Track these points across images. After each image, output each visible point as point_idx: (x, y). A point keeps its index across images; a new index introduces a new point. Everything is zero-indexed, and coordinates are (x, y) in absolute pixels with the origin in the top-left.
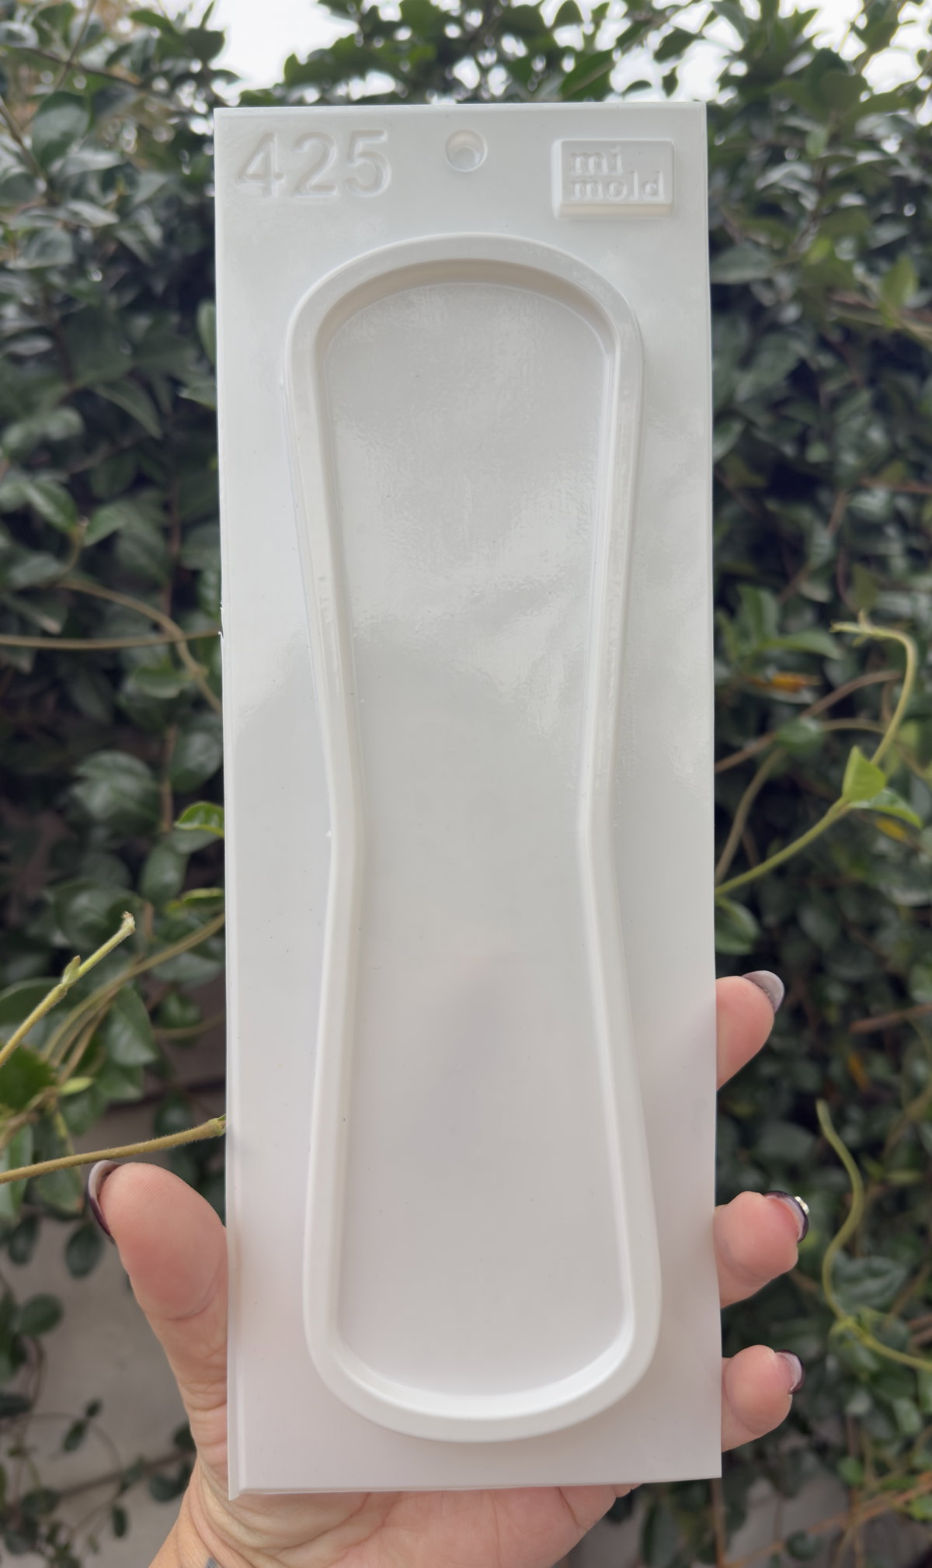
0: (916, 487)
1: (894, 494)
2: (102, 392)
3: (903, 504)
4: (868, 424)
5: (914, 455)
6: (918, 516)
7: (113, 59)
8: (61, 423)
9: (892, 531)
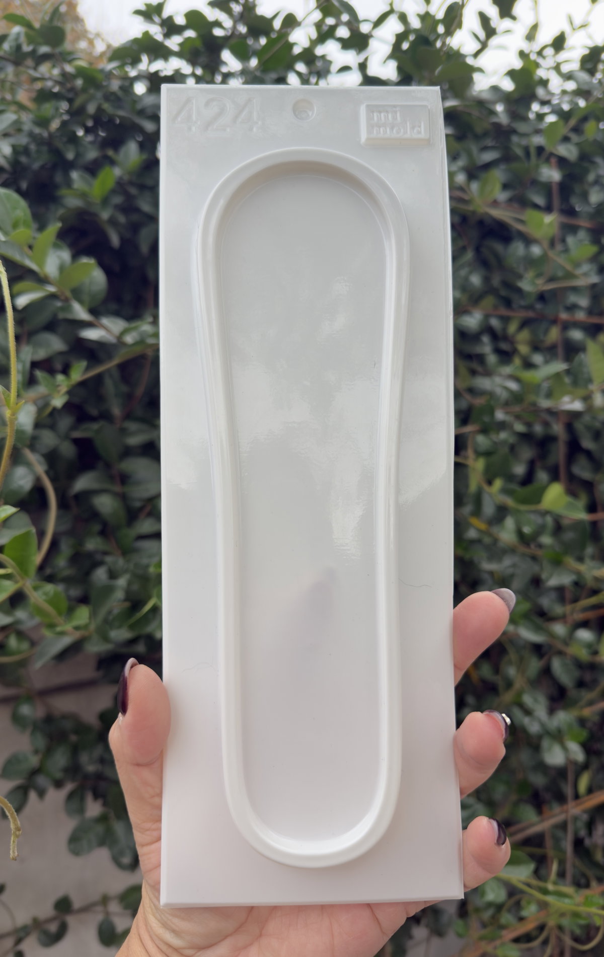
0: (503, 311)
1: (487, 317)
3: (495, 322)
4: (470, 272)
5: (504, 292)
6: (504, 329)
9: (486, 339)
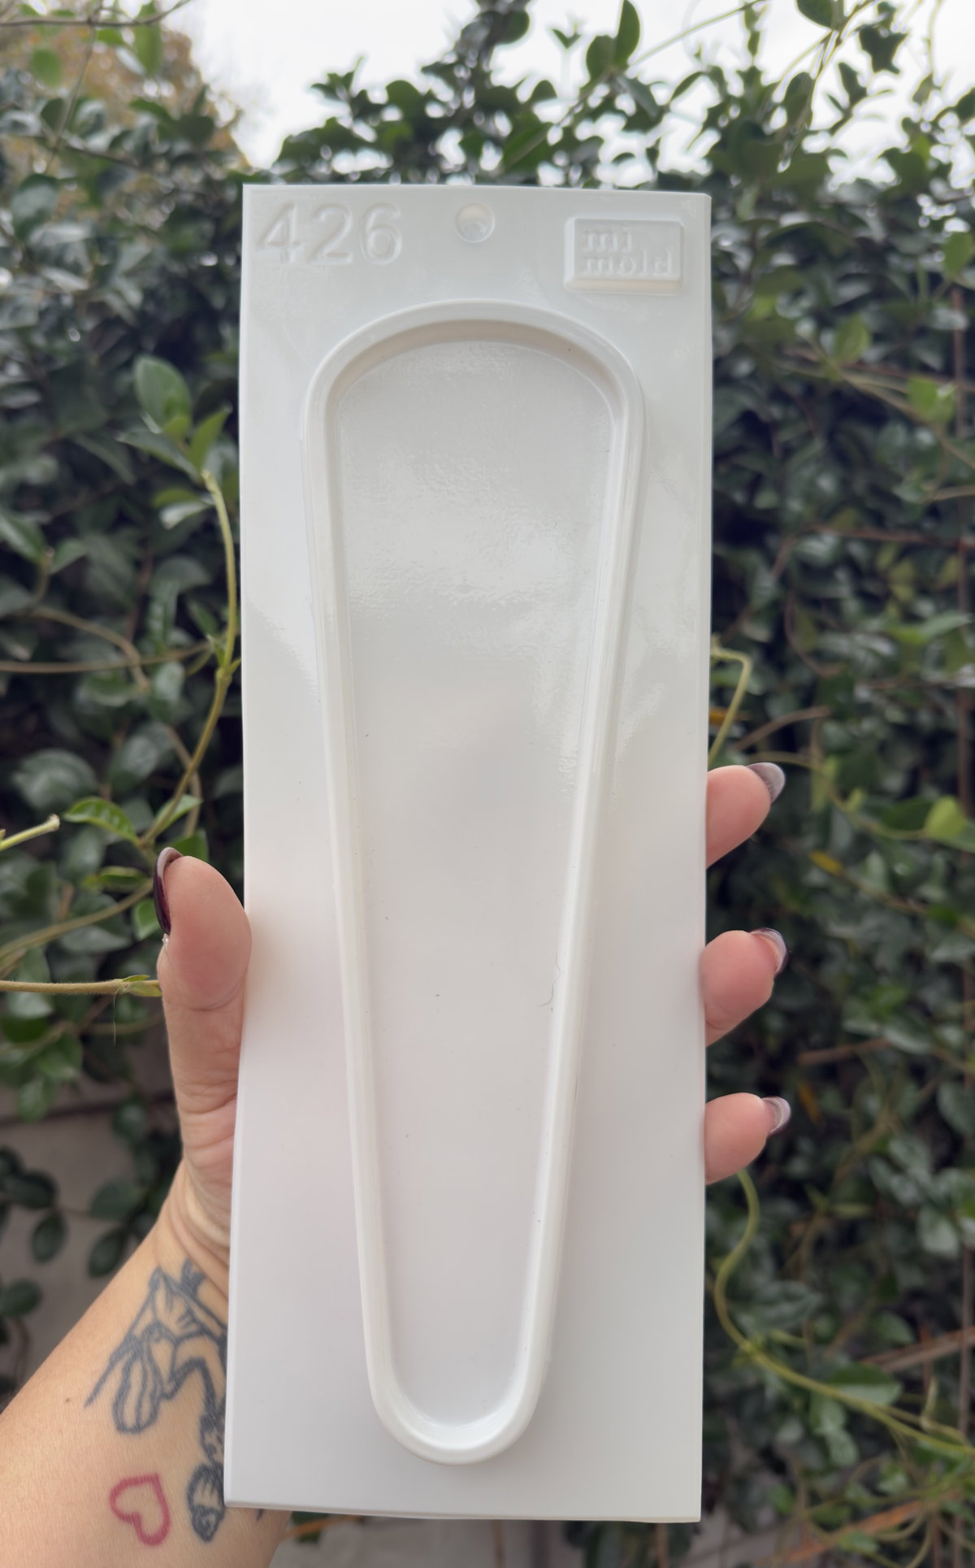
0: (872, 533)
1: (844, 541)
2: (82, 441)
3: (857, 550)
4: (820, 473)
6: (872, 561)
7: (116, 142)
8: (39, 469)
9: (842, 575)
